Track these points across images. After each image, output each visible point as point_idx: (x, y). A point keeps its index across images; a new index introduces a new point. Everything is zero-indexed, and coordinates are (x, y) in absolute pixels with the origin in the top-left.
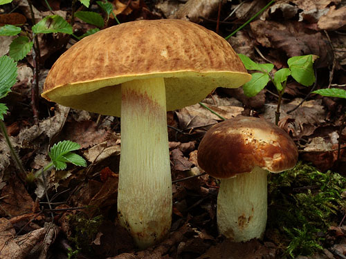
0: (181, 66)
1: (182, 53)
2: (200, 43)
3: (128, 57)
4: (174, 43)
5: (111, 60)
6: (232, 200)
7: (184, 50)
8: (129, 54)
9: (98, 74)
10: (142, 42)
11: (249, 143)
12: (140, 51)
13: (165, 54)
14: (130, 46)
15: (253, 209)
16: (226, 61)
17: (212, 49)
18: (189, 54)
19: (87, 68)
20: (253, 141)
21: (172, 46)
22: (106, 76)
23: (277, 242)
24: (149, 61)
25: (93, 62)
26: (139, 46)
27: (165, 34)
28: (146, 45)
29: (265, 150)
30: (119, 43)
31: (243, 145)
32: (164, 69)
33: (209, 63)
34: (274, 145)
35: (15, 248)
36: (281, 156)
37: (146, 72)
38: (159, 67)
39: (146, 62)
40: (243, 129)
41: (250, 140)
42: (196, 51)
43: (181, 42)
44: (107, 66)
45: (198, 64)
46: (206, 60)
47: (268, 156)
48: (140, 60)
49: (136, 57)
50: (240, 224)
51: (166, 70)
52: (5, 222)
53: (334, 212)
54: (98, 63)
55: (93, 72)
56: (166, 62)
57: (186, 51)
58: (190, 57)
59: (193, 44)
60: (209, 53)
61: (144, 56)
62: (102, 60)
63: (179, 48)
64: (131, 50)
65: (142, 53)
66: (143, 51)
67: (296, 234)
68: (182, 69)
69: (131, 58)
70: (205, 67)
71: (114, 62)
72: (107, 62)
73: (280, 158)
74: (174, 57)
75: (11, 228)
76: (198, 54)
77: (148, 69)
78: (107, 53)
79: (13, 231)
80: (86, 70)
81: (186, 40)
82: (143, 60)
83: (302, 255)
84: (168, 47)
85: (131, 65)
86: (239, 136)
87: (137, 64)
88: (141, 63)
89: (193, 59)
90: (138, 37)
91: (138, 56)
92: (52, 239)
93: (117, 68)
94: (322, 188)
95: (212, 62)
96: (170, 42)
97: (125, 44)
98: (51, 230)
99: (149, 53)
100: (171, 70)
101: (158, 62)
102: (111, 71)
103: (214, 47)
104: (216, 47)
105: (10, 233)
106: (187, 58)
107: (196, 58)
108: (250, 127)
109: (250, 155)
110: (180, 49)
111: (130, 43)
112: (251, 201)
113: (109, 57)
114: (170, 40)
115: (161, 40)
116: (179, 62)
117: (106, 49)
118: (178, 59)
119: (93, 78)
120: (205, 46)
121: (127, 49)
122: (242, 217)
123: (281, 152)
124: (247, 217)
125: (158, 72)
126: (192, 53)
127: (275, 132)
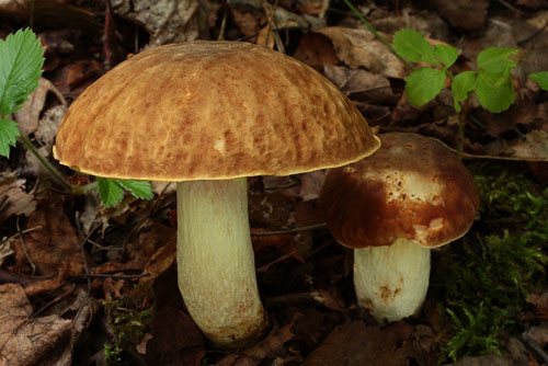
0: (246, 167)
1: (249, 145)
2: (284, 120)
3: (162, 148)
4: (239, 125)
5: (137, 147)
6: (372, 263)
7: (252, 139)
8: (164, 143)
9: (118, 167)
10: (188, 121)
11: (393, 201)
12: (181, 139)
13: (220, 146)
14: (168, 128)
15: (402, 279)
16: (326, 147)
17: (304, 127)
18: (261, 144)
19: (102, 152)
20: (399, 197)
21: (234, 130)
22: (129, 173)
23: (437, 328)
24: (194, 158)
25: (111, 145)
26: (182, 129)
27: (228, 105)
28: (193, 127)
29: (418, 212)
30: (153, 117)
31: (384, 204)
32: (218, 172)
33: (294, 157)
34: (435, 203)
35: (24, 344)
36: (443, 223)
37: (187, 176)
38: (209, 169)
39: (188, 161)
40: (389, 172)
41: (396, 195)
42: (274, 137)
43: (250, 122)
44: (130, 158)
45: (275, 161)
46: (289, 153)
47: (422, 224)
48: (181, 156)
49: (174, 150)
50: (382, 296)
51: (220, 175)
52: (18, 293)
53: (541, 268)
54: (119, 147)
55: (111, 161)
56: (221, 161)
57: (256, 141)
58: (263, 150)
59: (270, 126)
60: (297, 138)
61: (187, 148)
62: (124, 144)
63: (245, 134)
64: (168, 136)
65: (185, 142)
66: (188, 139)
67: (465, 322)
68: (246, 171)
69: (166, 151)
70: (286, 166)
71: (141, 152)
72: (130, 152)
73: (441, 226)
74: (236, 151)
75: (26, 304)
76: (277, 142)
77: (192, 171)
78: (132, 132)
79: (29, 308)
80: (101, 156)
81: (260, 118)
82: (185, 156)
83: (470, 355)
84: (227, 133)
85: (165, 163)
86: (380, 186)
87: (174, 163)
88: (182, 160)
89: (266, 153)
90: (184, 111)
91: (177, 147)
92: (84, 324)
93: (145, 164)
94: (531, 224)
95: (299, 155)
96: (232, 123)
97: (160, 124)
98: (86, 308)
99: (195, 144)
100: (228, 173)
101: (208, 159)
102: (136, 167)
103: (308, 125)
104: (313, 124)
105: (24, 313)
106: (257, 153)
107: (272, 151)
108: (401, 169)
109: (392, 221)
110: (246, 137)
111: (169, 122)
112: (400, 269)
113: (135, 143)
114: (233, 118)
115: (217, 120)
116: (243, 161)
117: (132, 124)
118: (242, 154)
119: (110, 171)
120: (292, 125)
121: (162, 133)
122: (385, 289)
123: (443, 216)
124: (393, 289)
125: (207, 178)
126: (267, 143)
127: (441, 176)
